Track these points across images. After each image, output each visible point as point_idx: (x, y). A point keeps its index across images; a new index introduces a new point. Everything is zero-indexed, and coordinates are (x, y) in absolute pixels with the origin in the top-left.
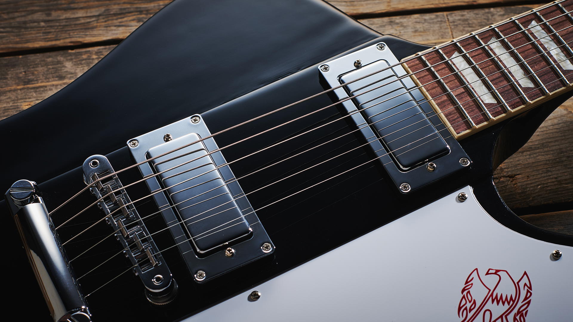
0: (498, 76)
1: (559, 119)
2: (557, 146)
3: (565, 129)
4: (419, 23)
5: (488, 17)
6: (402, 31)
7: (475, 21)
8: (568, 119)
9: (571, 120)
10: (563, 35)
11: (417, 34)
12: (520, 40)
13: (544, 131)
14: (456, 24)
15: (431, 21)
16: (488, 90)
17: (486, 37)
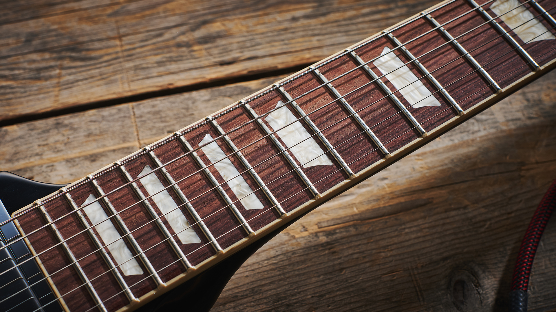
0: (148, 229)
1: (277, 249)
2: (273, 291)
3: (285, 264)
4: (95, 121)
5: (188, 105)
6: (71, 137)
7: (170, 113)
8: (290, 248)
9: (293, 249)
10: (248, 153)
11: (91, 138)
12: (185, 167)
13: (256, 269)
14: (143, 119)
15: (111, 118)
16: (131, 254)
17: (136, 167)
